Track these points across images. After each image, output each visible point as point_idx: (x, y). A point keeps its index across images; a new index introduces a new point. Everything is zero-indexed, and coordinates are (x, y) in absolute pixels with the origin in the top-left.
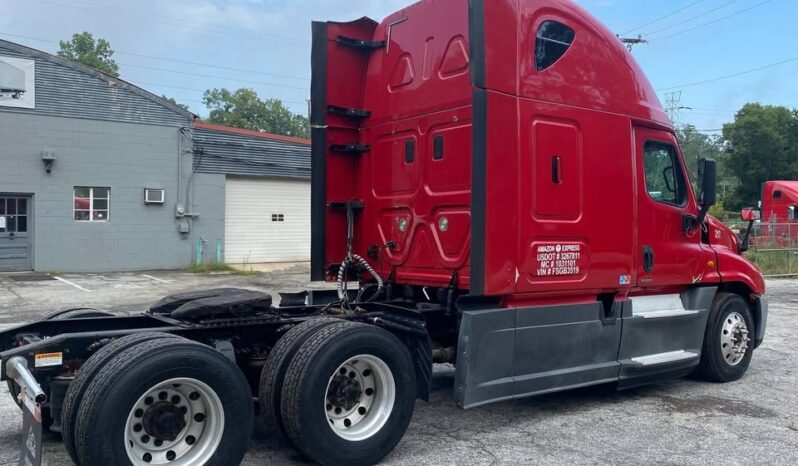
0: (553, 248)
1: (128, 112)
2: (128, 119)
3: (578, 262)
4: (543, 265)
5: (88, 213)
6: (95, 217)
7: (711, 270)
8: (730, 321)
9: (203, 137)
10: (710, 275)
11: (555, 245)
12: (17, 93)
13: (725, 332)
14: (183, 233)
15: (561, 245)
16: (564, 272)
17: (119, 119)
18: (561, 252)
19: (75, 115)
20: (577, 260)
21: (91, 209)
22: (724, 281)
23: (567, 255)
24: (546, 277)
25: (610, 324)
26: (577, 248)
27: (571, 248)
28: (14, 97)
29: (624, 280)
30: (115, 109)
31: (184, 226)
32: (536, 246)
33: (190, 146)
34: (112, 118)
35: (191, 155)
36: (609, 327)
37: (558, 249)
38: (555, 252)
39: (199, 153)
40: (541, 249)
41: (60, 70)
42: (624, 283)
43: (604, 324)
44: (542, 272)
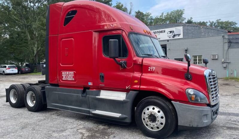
0: (66, 73)
1: (207, 34)
2: (207, 36)
3: (74, 77)
4: (64, 77)
5: (197, 62)
6: (199, 63)
7: (136, 84)
8: (148, 109)
9: (231, 37)
10: (135, 86)
11: (67, 72)
12: (179, 35)
13: (144, 113)
14: (224, 67)
15: (68, 72)
16: (70, 79)
17: (204, 36)
18: (68, 74)
19: (192, 38)
20: (73, 77)
21: (198, 62)
22: (141, 90)
23: (70, 75)
24: (65, 81)
25: (84, 97)
26: (73, 73)
27: (71, 73)
28: (178, 36)
29: (90, 84)
30: (203, 34)
31: (225, 65)
32: (62, 72)
33: (226, 41)
34: (202, 36)
35: (227, 43)
36: (84, 98)
37: (68, 73)
38: (67, 74)
39: (230, 42)
40: (63, 73)
41: (188, 27)
42: (90, 85)
43: (82, 96)
44: (64, 79)
